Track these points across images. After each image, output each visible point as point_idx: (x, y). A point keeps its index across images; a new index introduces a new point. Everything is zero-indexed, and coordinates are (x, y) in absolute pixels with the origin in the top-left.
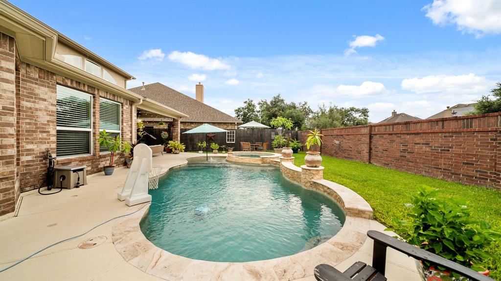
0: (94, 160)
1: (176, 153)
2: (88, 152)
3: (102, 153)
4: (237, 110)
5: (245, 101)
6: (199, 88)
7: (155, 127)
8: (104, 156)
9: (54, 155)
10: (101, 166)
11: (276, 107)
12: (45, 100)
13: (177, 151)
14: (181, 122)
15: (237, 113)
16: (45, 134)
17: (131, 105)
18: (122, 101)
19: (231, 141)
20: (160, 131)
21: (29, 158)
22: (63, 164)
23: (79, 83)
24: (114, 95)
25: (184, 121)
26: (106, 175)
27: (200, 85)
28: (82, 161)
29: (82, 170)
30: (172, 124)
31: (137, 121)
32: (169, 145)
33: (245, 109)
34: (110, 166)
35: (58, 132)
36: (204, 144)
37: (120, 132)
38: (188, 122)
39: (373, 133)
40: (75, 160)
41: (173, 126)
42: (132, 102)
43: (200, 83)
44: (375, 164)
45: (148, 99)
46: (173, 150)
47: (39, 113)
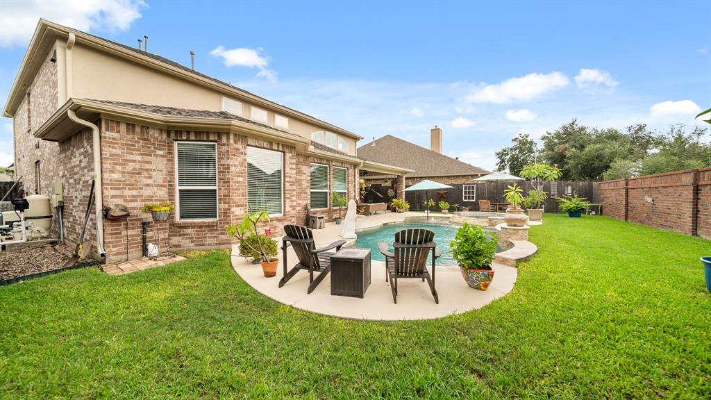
0: (330, 212)
1: (400, 212)
2: (326, 207)
3: (335, 208)
4: (499, 153)
5: (514, 138)
6: (436, 133)
7: (383, 185)
8: (336, 210)
9: (309, 208)
10: (334, 217)
11: (566, 142)
12: (305, 174)
13: (401, 210)
14: (407, 178)
15: (500, 158)
16: (305, 194)
17: (355, 168)
18: (348, 166)
19: (469, 198)
20: (387, 188)
21: (299, 208)
22: (314, 213)
23: (321, 159)
24: (342, 163)
25: (409, 176)
26: (337, 224)
27: (436, 129)
28: (323, 212)
29: (322, 218)
30: (395, 182)
31: (359, 180)
32: (393, 204)
33: (516, 149)
34: (339, 218)
35: (311, 192)
36: (432, 203)
37: (346, 191)
38: (417, 178)
39: (701, 183)
40: (319, 212)
41: (396, 183)
42: (355, 165)
43: (436, 126)
44: (704, 237)
45: (367, 162)
46: (397, 209)
47: (303, 182)
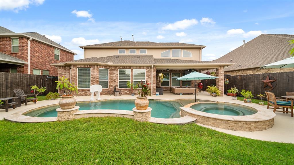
0: (130, 90)
9: (118, 87)
16: (115, 82)
17: (151, 68)
21: (112, 87)
26: (132, 96)
29: (118, 92)
35: (119, 81)
37: (145, 80)
47: (114, 77)
